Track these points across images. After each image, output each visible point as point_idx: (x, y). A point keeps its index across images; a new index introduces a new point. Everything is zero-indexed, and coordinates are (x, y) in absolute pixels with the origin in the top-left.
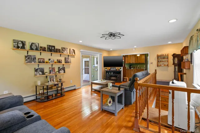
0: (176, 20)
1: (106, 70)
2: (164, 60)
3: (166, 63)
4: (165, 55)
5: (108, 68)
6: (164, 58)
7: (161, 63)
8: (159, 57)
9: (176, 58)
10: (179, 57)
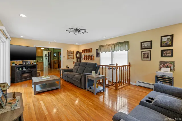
1: (14, 65)
2: (71, 55)
3: (72, 57)
4: (72, 51)
5: (18, 62)
6: (71, 53)
7: (70, 57)
8: (68, 52)
9: (78, 54)
10: (80, 53)
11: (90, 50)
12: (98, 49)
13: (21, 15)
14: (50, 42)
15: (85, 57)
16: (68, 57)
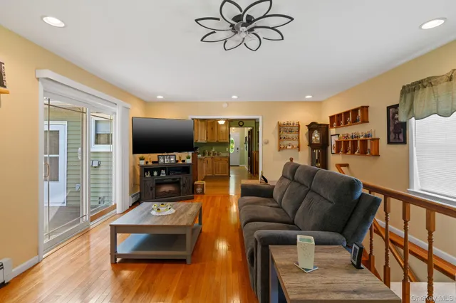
0: (442, 21)
1: (143, 163)
2: (290, 135)
3: (295, 143)
4: (293, 124)
6: (291, 132)
7: (286, 142)
8: (281, 127)
9: (316, 132)
10: (323, 129)
11: (358, 115)
12: (396, 106)
13: (48, 18)
14: (227, 103)
15: (338, 143)
16: (279, 145)
